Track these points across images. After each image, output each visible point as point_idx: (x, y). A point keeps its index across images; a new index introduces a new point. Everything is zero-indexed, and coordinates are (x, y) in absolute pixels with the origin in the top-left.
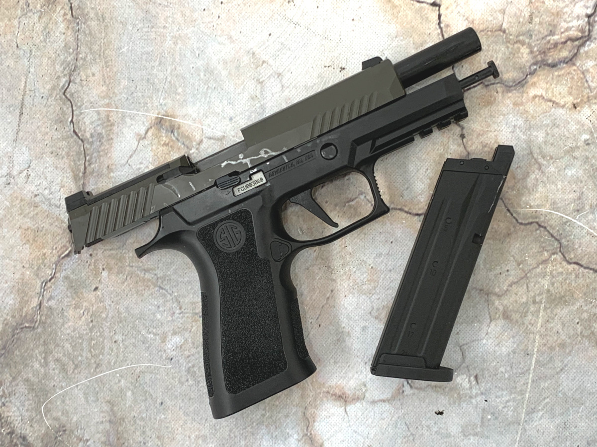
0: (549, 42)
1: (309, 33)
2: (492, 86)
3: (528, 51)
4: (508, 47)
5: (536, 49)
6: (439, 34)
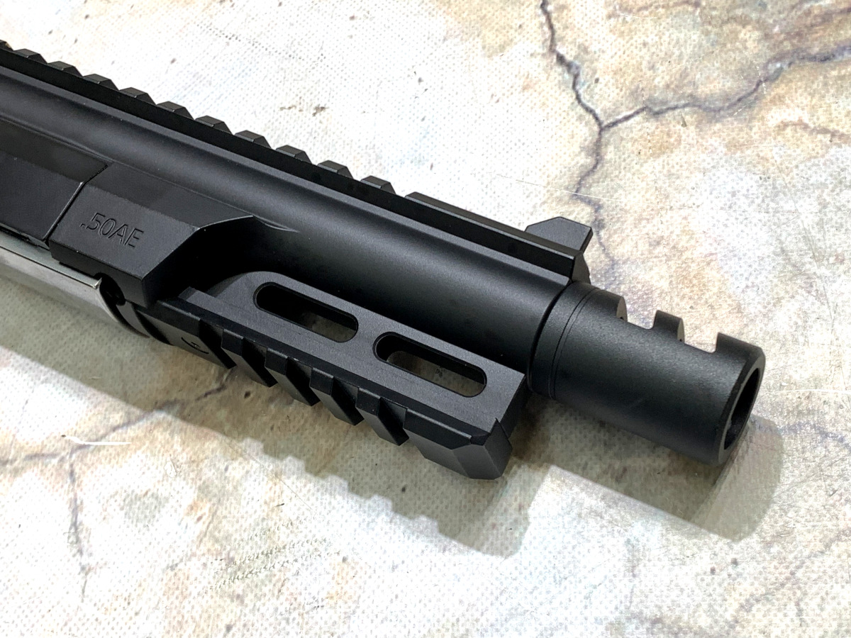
0: (808, 13)
1: (256, 51)
2: (670, 113)
3: (757, 34)
4: (707, 33)
5: (776, 29)
6: (542, 25)
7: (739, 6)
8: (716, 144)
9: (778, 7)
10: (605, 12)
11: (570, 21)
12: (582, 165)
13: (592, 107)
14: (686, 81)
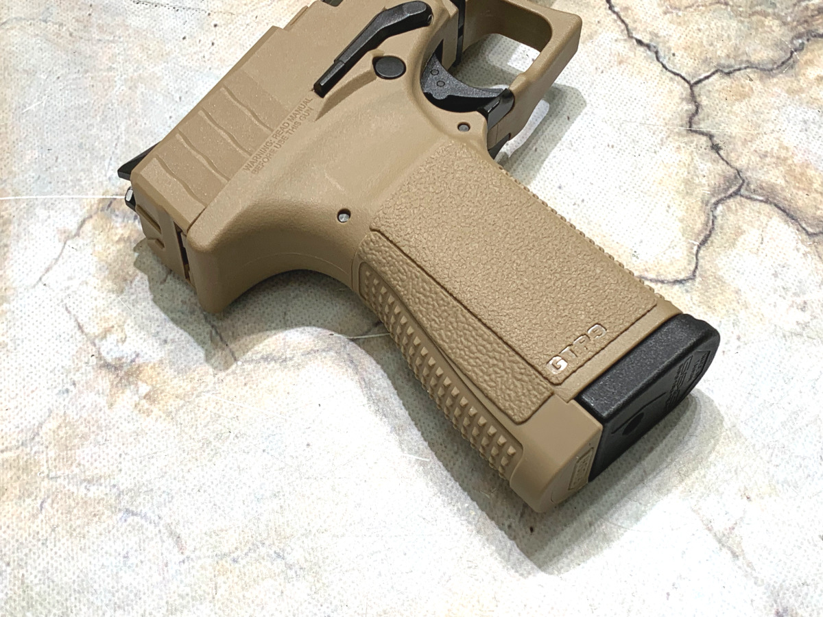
7: (757, 5)
8: (779, 91)
9: (784, 6)
10: (661, 10)
11: (636, 17)
12: (687, 110)
13: (678, 72)
14: (740, 52)
